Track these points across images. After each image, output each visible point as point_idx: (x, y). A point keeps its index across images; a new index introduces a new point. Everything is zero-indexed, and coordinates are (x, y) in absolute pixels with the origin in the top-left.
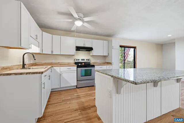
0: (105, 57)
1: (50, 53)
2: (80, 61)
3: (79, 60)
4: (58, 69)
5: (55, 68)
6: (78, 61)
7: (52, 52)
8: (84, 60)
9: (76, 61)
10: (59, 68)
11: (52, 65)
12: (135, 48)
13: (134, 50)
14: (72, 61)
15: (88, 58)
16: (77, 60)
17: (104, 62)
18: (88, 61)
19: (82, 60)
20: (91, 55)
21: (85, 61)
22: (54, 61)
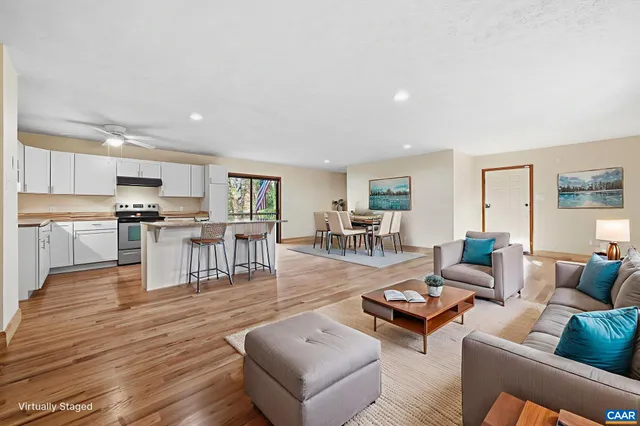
0: (199, 200)
1: (46, 191)
2: (131, 208)
3: (127, 206)
4: (67, 226)
5: (59, 224)
6: (124, 209)
7: (50, 188)
8: (141, 206)
9: (119, 209)
10: (70, 224)
11: (54, 217)
12: (278, 180)
13: (277, 186)
14: (108, 209)
15: (152, 203)
16: (121, 206)
17: (198, 210)
18: (151, 209)
19: (135, 206)
20: (161, 195)
21: (145, 209)
22: (54, 210)
